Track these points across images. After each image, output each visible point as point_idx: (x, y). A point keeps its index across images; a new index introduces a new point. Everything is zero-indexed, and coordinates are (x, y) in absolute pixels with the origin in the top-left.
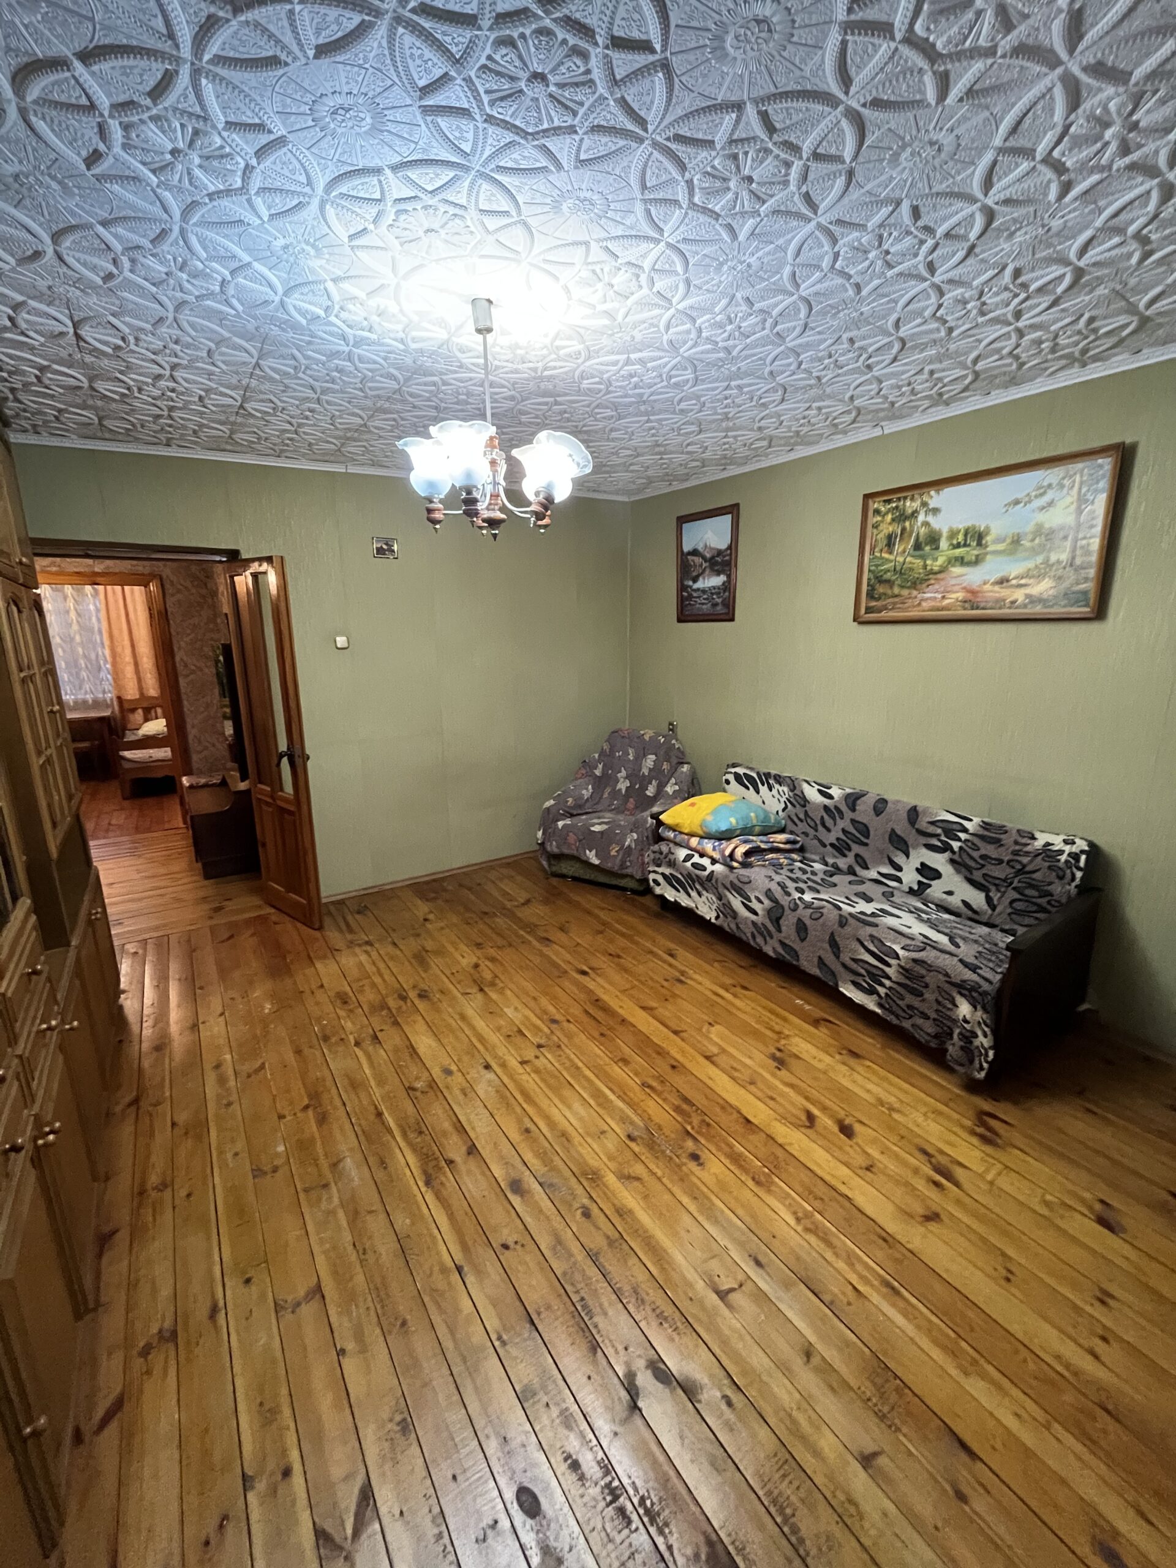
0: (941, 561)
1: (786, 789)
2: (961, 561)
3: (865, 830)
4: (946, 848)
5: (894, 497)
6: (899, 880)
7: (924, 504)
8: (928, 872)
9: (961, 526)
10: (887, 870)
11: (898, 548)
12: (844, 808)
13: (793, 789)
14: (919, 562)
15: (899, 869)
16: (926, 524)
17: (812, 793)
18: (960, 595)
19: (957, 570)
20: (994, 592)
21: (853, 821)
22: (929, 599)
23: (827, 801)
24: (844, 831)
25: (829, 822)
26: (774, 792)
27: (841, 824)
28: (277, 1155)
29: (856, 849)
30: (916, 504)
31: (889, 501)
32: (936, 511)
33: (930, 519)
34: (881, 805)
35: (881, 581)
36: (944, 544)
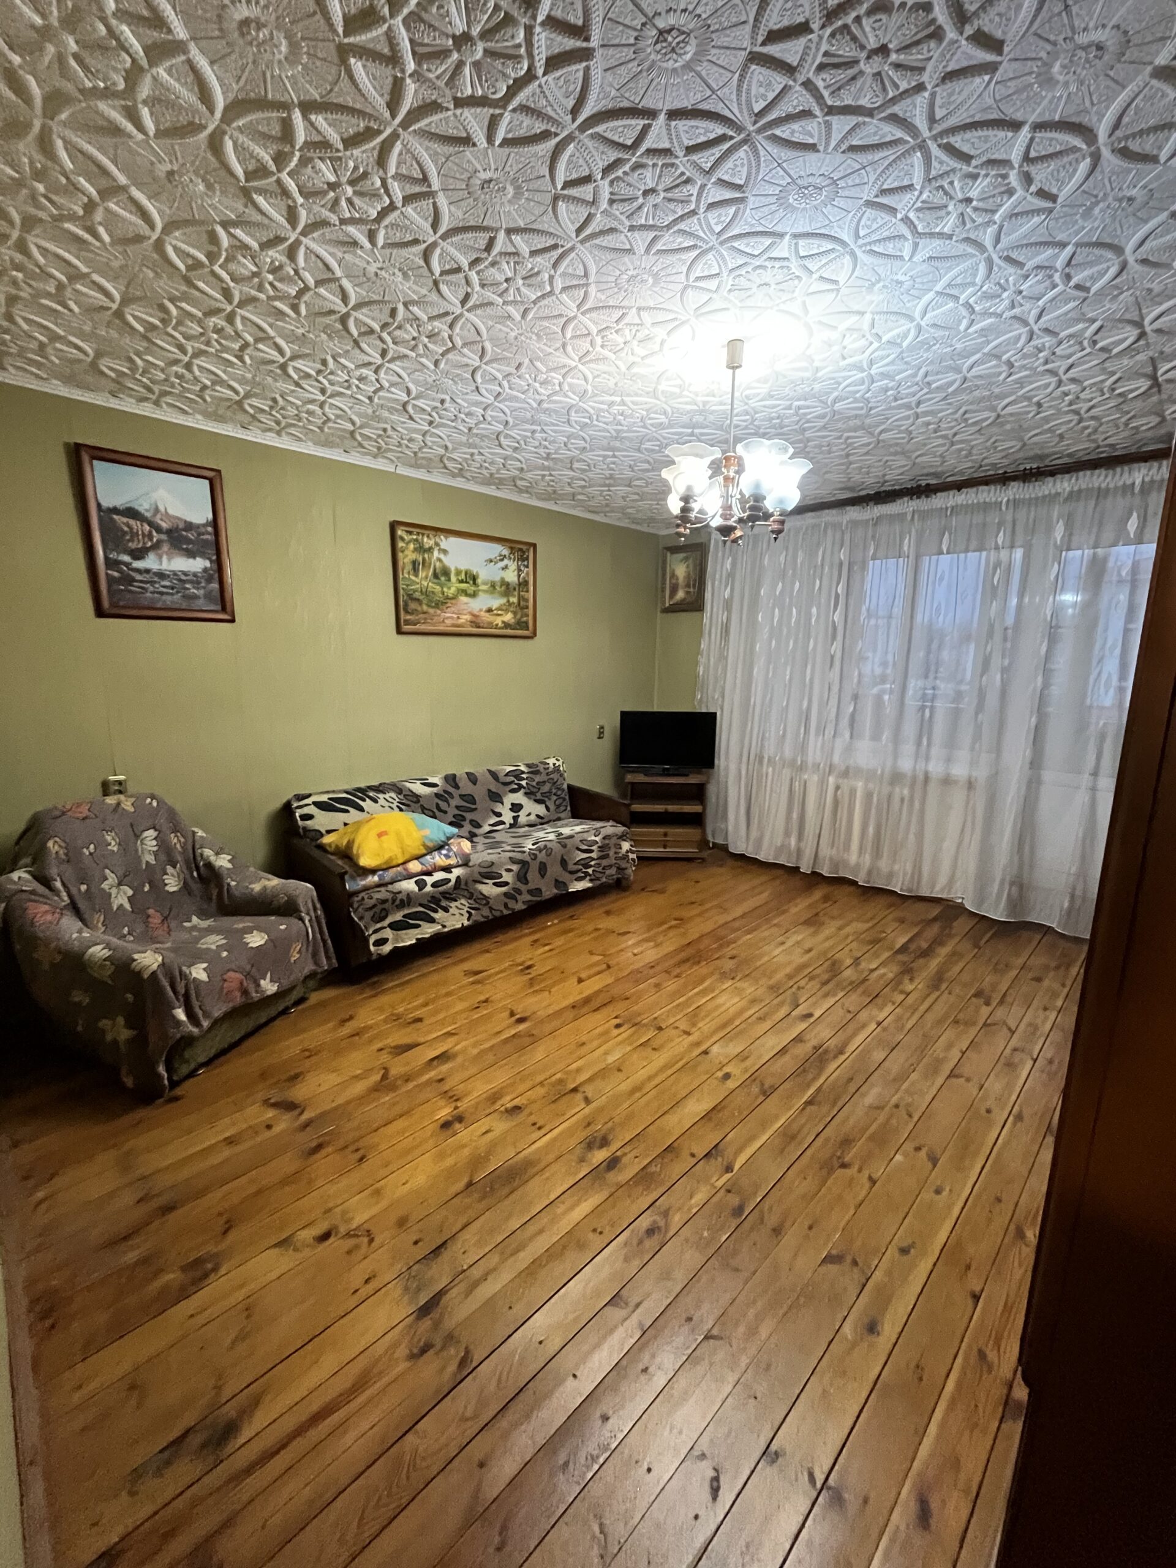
0: (452, 591)
1: (393, 795)
2: (465, 592)
3: (470, 799)
4: (520, 787)
5: (415, 530)
6: (503, 823)
7: (437, 544)
8: (516, 808)
9: (463, 567)
10: (496, 819)
11: (422, 574)
12: (451, 790)
13: (399, 791)
14: (438, 588)
15: (499, 815)
16: (439, 560)
17: (418, 788)
18: (468, 617)
19: (464, 599)
20: (486, 618)
21: (462, 796)
22: (448, 618)
23: (435, 790)
24: (457, 807)
25: (443, 805)
26: (382, 802)
27: (454, 802)
28: (906, 1155)
29: (469, 816)
30: (431, 542)
31: (410, 533)
32: (445, 552)
33: (442, 556)
34: (472, 778)
35: (411, 597)
36: (453, 578)
